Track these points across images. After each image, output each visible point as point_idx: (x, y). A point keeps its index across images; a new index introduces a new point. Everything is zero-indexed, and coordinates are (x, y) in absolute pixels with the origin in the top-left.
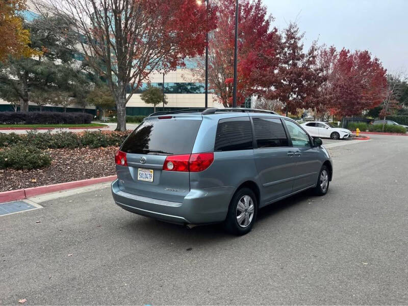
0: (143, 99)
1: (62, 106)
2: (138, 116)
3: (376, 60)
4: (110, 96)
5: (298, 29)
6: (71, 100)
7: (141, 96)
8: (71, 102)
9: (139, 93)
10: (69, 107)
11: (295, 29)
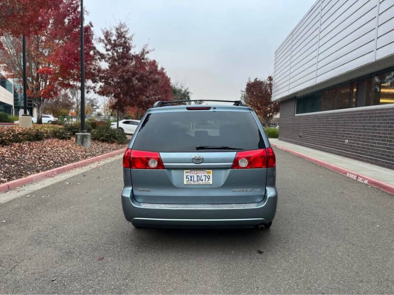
3: (163, 69)
5: (128, 29)
11: (125, 29)
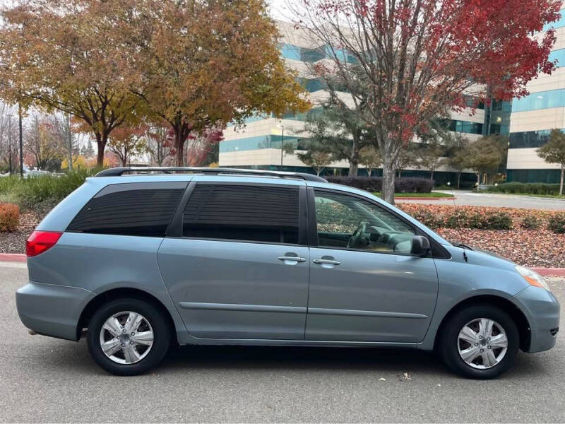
0: (541, 156)
1: (428, 170)
2: (533, 184)
4: (489, 153)
6: (441, 160)
7: (537, 151)
8: (442, 163)
9: (533, 146)
10: (436, 170)
